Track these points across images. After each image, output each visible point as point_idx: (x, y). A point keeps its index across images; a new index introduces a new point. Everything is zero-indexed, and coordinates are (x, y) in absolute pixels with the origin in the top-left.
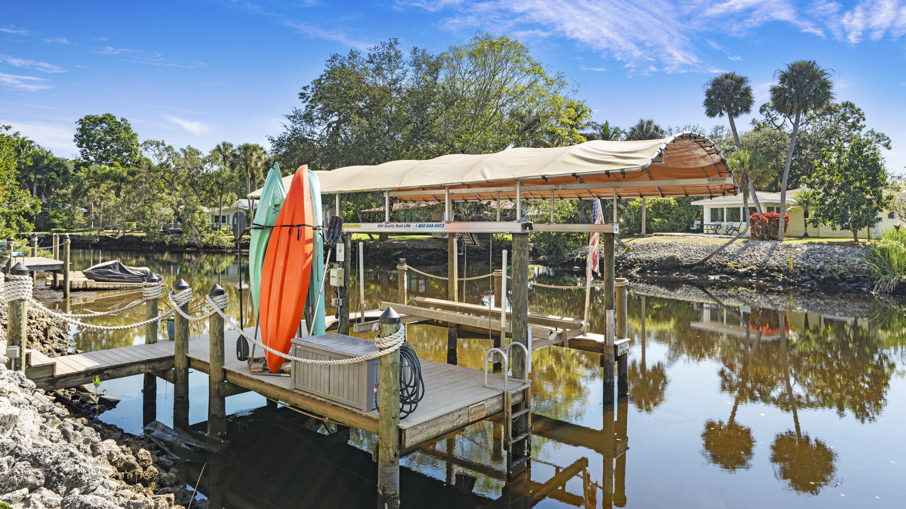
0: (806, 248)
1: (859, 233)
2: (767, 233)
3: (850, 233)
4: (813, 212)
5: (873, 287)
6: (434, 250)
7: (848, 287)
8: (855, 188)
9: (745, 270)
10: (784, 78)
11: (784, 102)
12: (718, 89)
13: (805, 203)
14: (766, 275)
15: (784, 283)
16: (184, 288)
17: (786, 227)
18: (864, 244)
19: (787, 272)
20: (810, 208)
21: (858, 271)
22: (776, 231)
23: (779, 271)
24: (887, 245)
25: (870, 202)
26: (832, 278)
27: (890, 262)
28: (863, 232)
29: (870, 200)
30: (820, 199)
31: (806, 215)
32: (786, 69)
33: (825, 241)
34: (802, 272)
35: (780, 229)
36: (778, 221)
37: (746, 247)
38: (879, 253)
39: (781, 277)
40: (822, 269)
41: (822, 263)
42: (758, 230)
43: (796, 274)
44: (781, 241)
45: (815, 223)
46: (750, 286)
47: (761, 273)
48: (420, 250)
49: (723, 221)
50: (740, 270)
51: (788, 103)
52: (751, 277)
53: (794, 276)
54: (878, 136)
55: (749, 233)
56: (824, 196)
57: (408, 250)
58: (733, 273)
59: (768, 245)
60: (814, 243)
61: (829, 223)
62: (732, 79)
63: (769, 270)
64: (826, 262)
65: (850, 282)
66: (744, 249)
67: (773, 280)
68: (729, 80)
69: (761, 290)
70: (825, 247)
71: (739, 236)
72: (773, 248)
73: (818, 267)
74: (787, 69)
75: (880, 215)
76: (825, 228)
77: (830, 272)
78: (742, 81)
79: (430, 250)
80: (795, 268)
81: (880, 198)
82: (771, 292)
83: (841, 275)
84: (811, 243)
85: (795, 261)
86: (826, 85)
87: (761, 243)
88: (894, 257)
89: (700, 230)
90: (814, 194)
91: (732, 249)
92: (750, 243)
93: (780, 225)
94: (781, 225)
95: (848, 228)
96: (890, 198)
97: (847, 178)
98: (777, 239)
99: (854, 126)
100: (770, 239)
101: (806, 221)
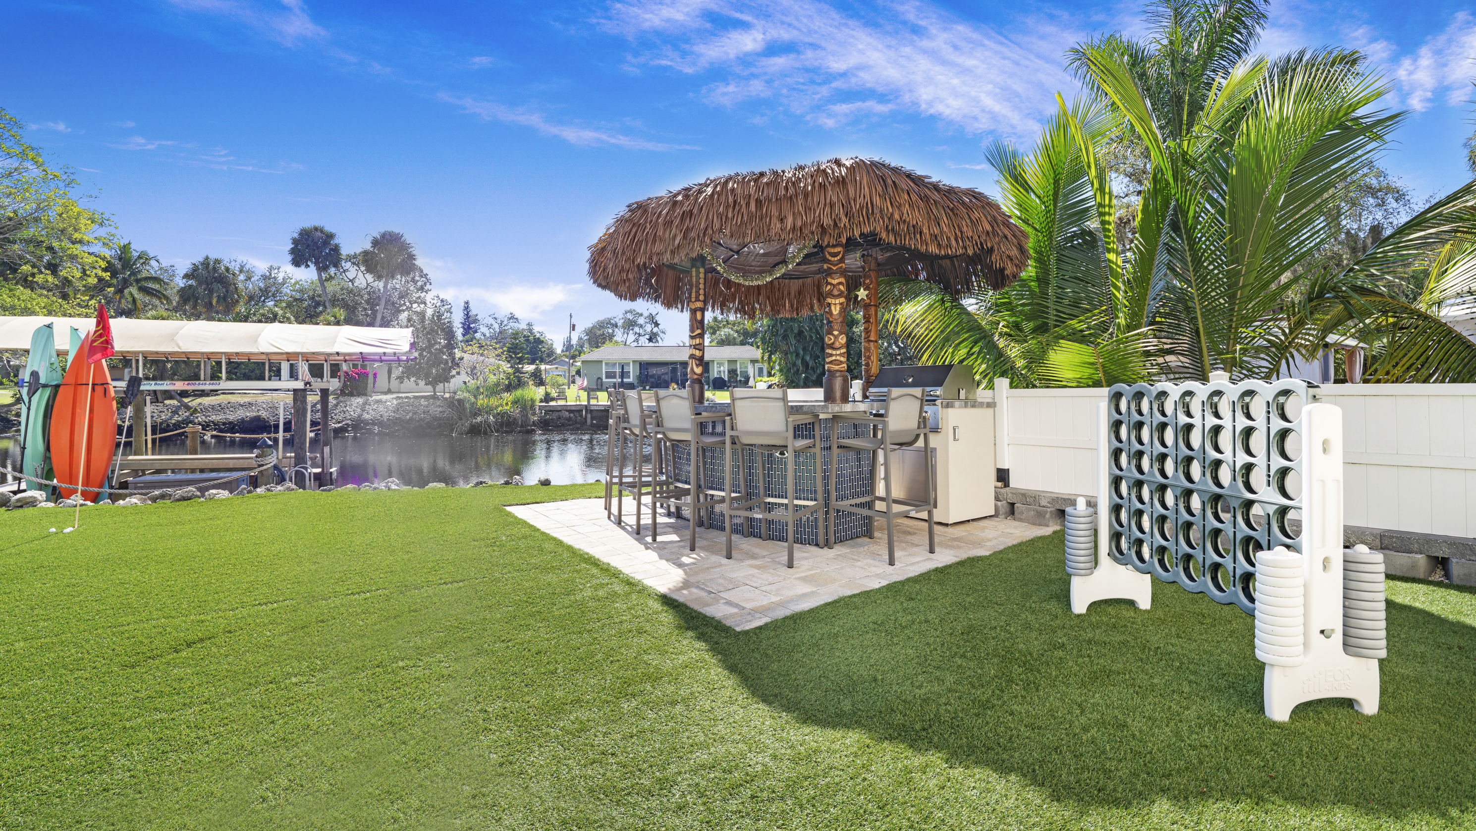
0: (395, 402)
1: (438, 388)
2: (356, 389)
3: (430, 387)
5: (452, 431)
7: (432, 432)
8: (436, 349)
9: (340, 425)
10: (375, 243)
11: (375, 266)
12: (306, 240)
14: (362, 428)
15: (379, 434)
18: (442, 397)
19: (381, 424)
21: (440, 419)
23: (374, 424)
24: (462, 397)
25: (446, 362)
26: (420, 426)
27: (464, 409)
28: (440, 386)
29: (447, 360)
31: (390, 372)
32: (376, 235)
33: (411, 395)
34: (394, 423)
37: (338, 403)
38: (455, 403)
39: (376, 429)
40: (411, 419)
41: (410, 414)
42: (347, 386)
43: (389, 425)
44: (371, 397)
47: (356, 427)
50: (335, 426)
51: (378, 267)
52: (347, 431)
53: (388, 427)
55: (338, 389)
59: (360, 400)
60: (402, 397)
61: (413, 379)
62: (322, 231)
63: (364, 424)
64: (414, 413)
65: (434, 428)
66: (335, 405)
67: (369, 432)
68: (318, 234)
70: (412, 400)
72: (365, 404)
73: (408, 417)
74: (378, 235)
75: (453, 372)
76: (410, 383)
77: (418, 421)
78: (331, 236)
80: (388, 420)
81: (454, 359)
83: (427, 423)
84: (399, 397)
85: (387, 414)
86: (412, 257)
87: (353, 399)
88: (468, 406)
92: (341, 399)
95: (430, 383)
96: (461, 359)
97: (429, 341)
98: (365, 395)
99: (422, 289)
100: (359, 395)
101: (389, 377)
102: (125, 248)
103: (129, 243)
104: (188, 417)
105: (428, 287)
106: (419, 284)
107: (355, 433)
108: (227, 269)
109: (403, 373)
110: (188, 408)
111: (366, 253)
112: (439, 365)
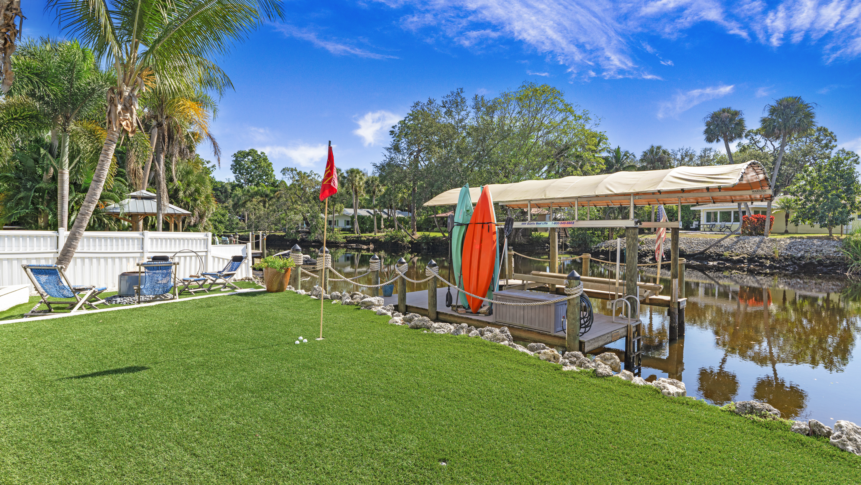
0: (788, 241)
1: (834, 230)
2: (755, 230)
3: (826, 229)
4: (795, 215)
5: (846, 269)
7: (825, 270)
8: (832, 195)
9: (738, 257)
10: (773, 111)
11: (773, 130)
12: (716, 121)
13: (787, 207)
14: (756, 261)
15: (771, 267)
16: (403, 263)
17: (771, 226)
18: (838, 238)
19: (773, 259)
20: (791, 211)
21: (834, 258)
22: (763, 229)
23: (766, 258)
25: (845, 206)
26: (811, 263)
28: (837, 228)
29: (845, 204)
30: (803, 204)
31: (787, 216)
32: (774, 103)
33: (804, 236)
34: (786, 259)
35: (766, 227)
36: (765, 221)
37: (738, 241)
38: (852, 244)
39: (768, 263)
40: (802, 257)
41: (802, 253)
42: (747, 228)
43: (781, 260)
44: (767, 236)
45: (796, 222)
46: (742, 269)
47: (751, 260)
49: (716, 221)
50: (734, 258)
51: (776, 131)
52: (743, 263)
53: (779, 262)
54: (848, 154)
55: (740, 231)
56: (805, 202)
58: (727, 260)
59: (757, 239)
60: (796, 238)
61: (808, 222)
62: (729, 112)
63: (758, 258)
64: (806, 252)
65: (826, 266)
66: (736, 242)
67: (762, 265)
68: (726, 114)
69: (751, 272)
70: (805, 240)
71: (732, 233)
72: (761, 242)
73: (799, 255)
74: (776, 104)
75: (852, 215)
76: (805, 226)
77: (810, 259)
80: (780, 256)
81: (854, 202)
82: (759, 274)
83: (819, 261)
84: (793, 238)
85: (780, 251)
86: (809, 115)
87: (751, 238)
89: (697, 229)
90: (796, 200)
91: (727, 242)
92: (741, 237)
93: (766, 224)
95: (825, 225)
97: (825, 187)
98: (763, 235)
99: (827, 146)
100: (757, 234)
101: (787, 221)
102: (617, 151)
103: (619, 148)
105: (833, 143)
106: (824, 142)
107: (750, 265)
108: (664, 151)
109: (797, 217)
111: (764, 122)
112: (836, 208)
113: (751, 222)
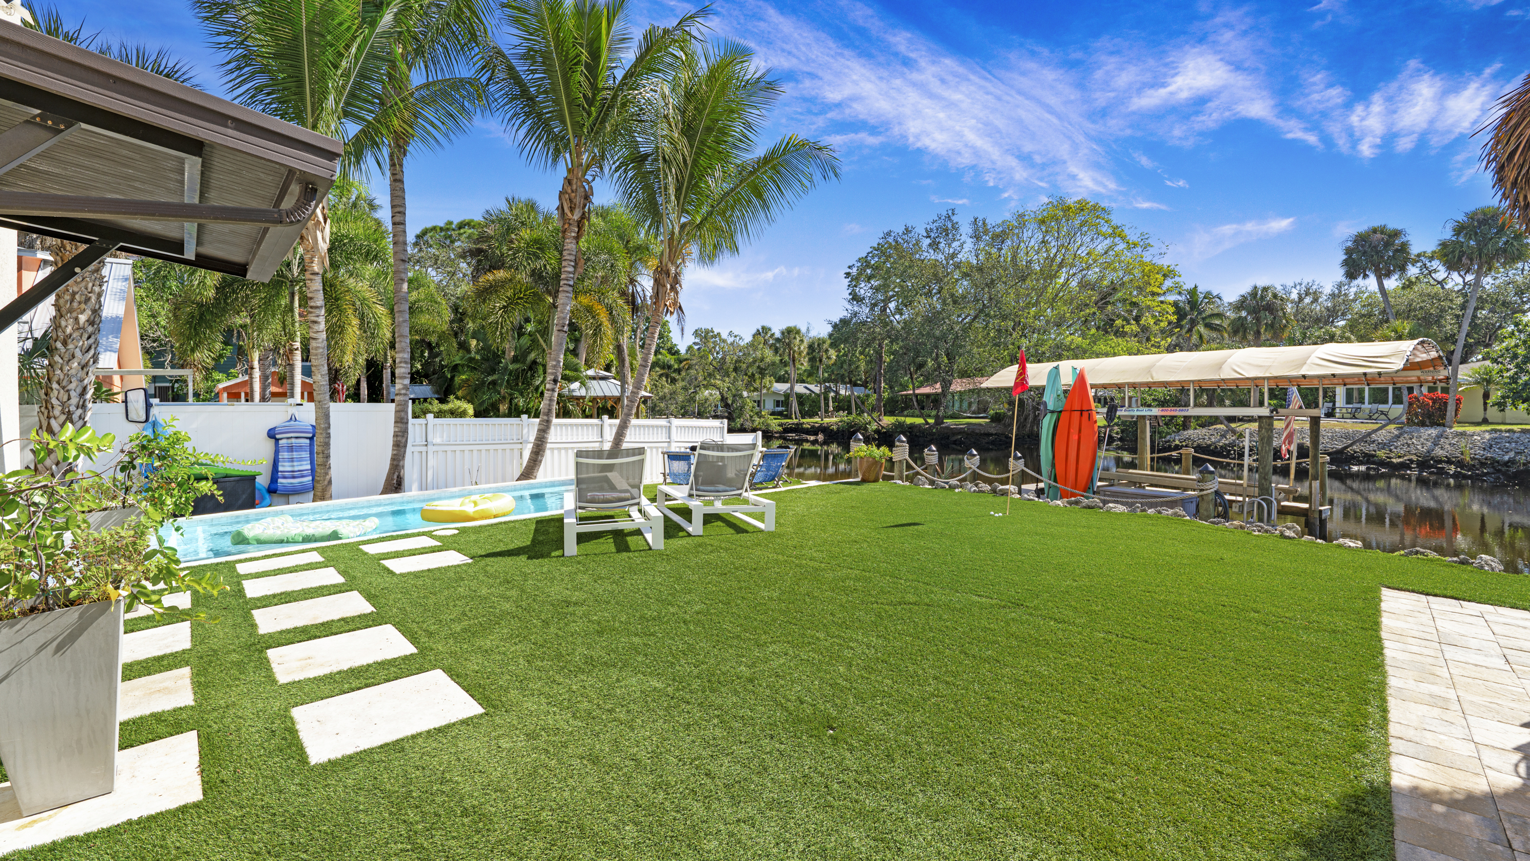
0: (1487, 436)
2: (1429, 418)
4: (1499, 393)
6: (996, 434)
9: (1401, 460)
10: (1460, 229)
11: (1460, 259)
12: (1363, 246)
13: (1486, 381)
14: (1432, 467)
15: (1456, 476)
16: (975, 455)
17: (1457, 410)
19: (1460, 464)
20: (1492, 387)
22: (1443, 416)
23: (1449, 462)
30: (1510, 378)
31: (1486, 396)
32: (1461, 218)
33: (1515, 428)
34: (1483, 464)
35: (1448, 414)
36: (1446, 404)
37: (1401, 434)
39: (1452, 469)
40: (1512, 461)
41: (1512, 454)
42: (1416, 415)
43: (1474, 466)
44: (1451, 427)
45: (1501, 405)
47: (1423, 464)
48: (981, 434)
49: (1363, 403)
50: (1394, 460)
51: (1465, 260)
52: (1410, 469)
53: (1471, 467)
55: (1404, 419)
56: (1516, 373)
57: (968, 434)
58: (1382, 463)
59: (1433, 432)
60: (1500, 431)
61: (1521, 406)
62: (1383, 231)
63: (1435, 461)
64: (1518, 453)
66: (1398, 437)
67: (1441, 472)
68: (1378, 236)
70: (1517, 435)
71: (1391, 422)
72: (1440, 436)
73: (1506, 458)
74: (1466, 219)
76: (1517, 412)
77: (1524, 464)
78: (1396, 234)
79: (992, 435)
80: (1472, 459)
84: (1496, 431)
85: (1472, 451)
87: (1422, 430)
90: (1501, 371)
91: (1382, 436)
92: (1406, 429)
93: (1449, 408)
94: (1451, 408)
98: (1444, 426)
100: (1434, 424)
101: (1485, 404)
102: (1193, 292)
103: (1196, 287)
104: (1234, 441)
107: (1421, 471)
108: (1275, 296)
109: (1503, 397)
110: (1234, 432)
111: (1444, 245)
113: (1423, 406)
